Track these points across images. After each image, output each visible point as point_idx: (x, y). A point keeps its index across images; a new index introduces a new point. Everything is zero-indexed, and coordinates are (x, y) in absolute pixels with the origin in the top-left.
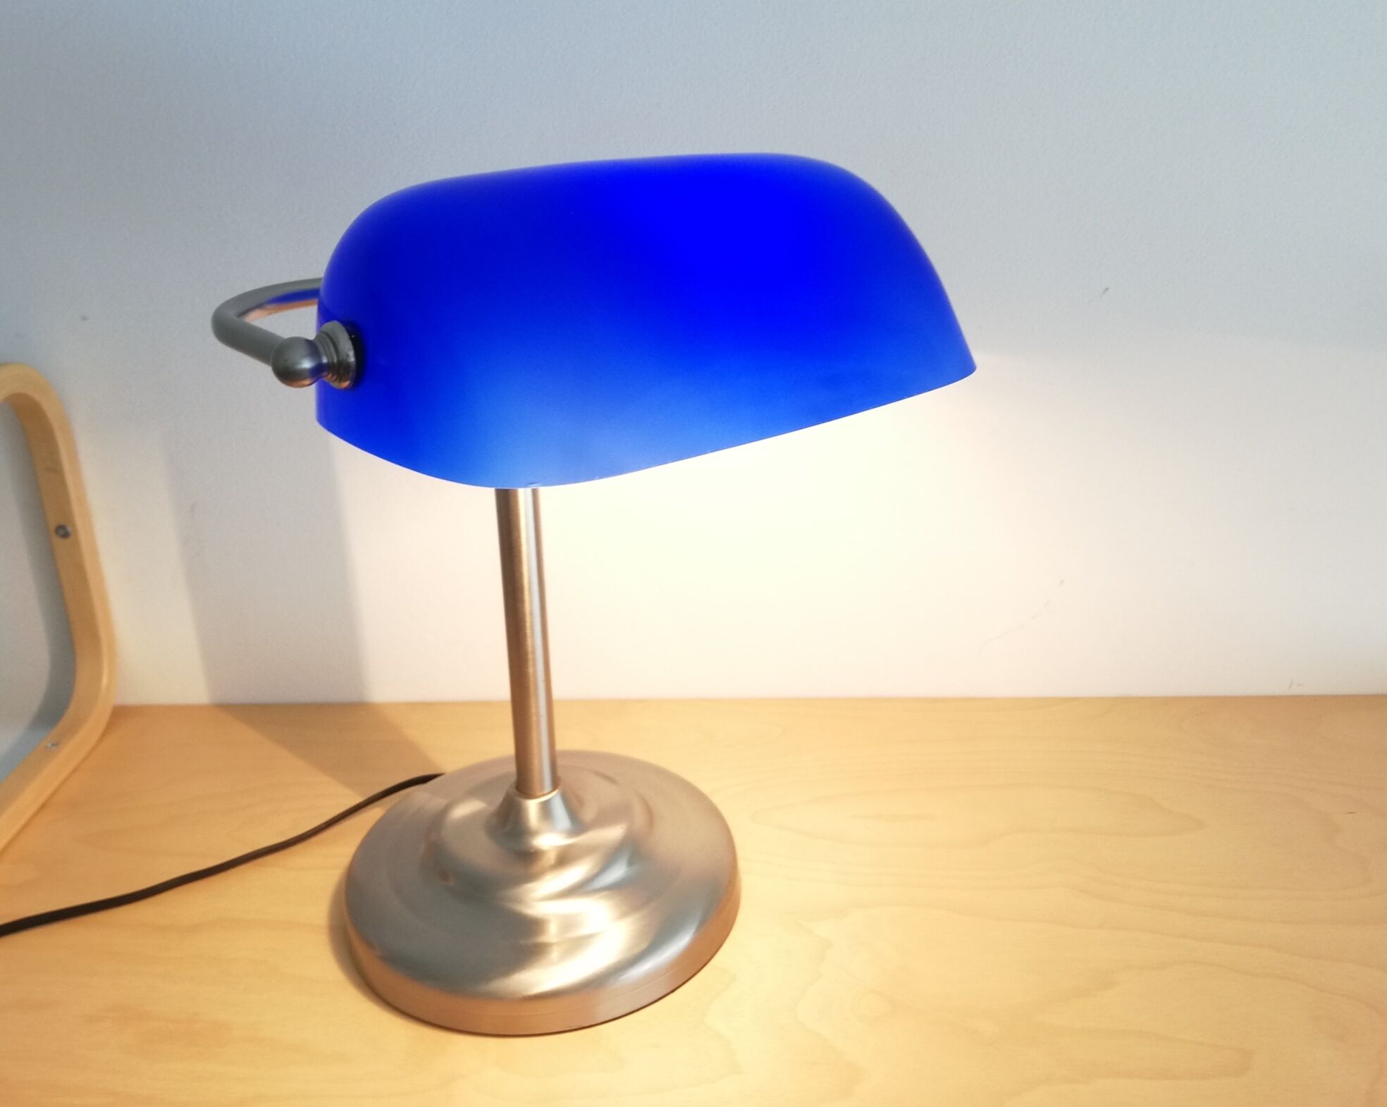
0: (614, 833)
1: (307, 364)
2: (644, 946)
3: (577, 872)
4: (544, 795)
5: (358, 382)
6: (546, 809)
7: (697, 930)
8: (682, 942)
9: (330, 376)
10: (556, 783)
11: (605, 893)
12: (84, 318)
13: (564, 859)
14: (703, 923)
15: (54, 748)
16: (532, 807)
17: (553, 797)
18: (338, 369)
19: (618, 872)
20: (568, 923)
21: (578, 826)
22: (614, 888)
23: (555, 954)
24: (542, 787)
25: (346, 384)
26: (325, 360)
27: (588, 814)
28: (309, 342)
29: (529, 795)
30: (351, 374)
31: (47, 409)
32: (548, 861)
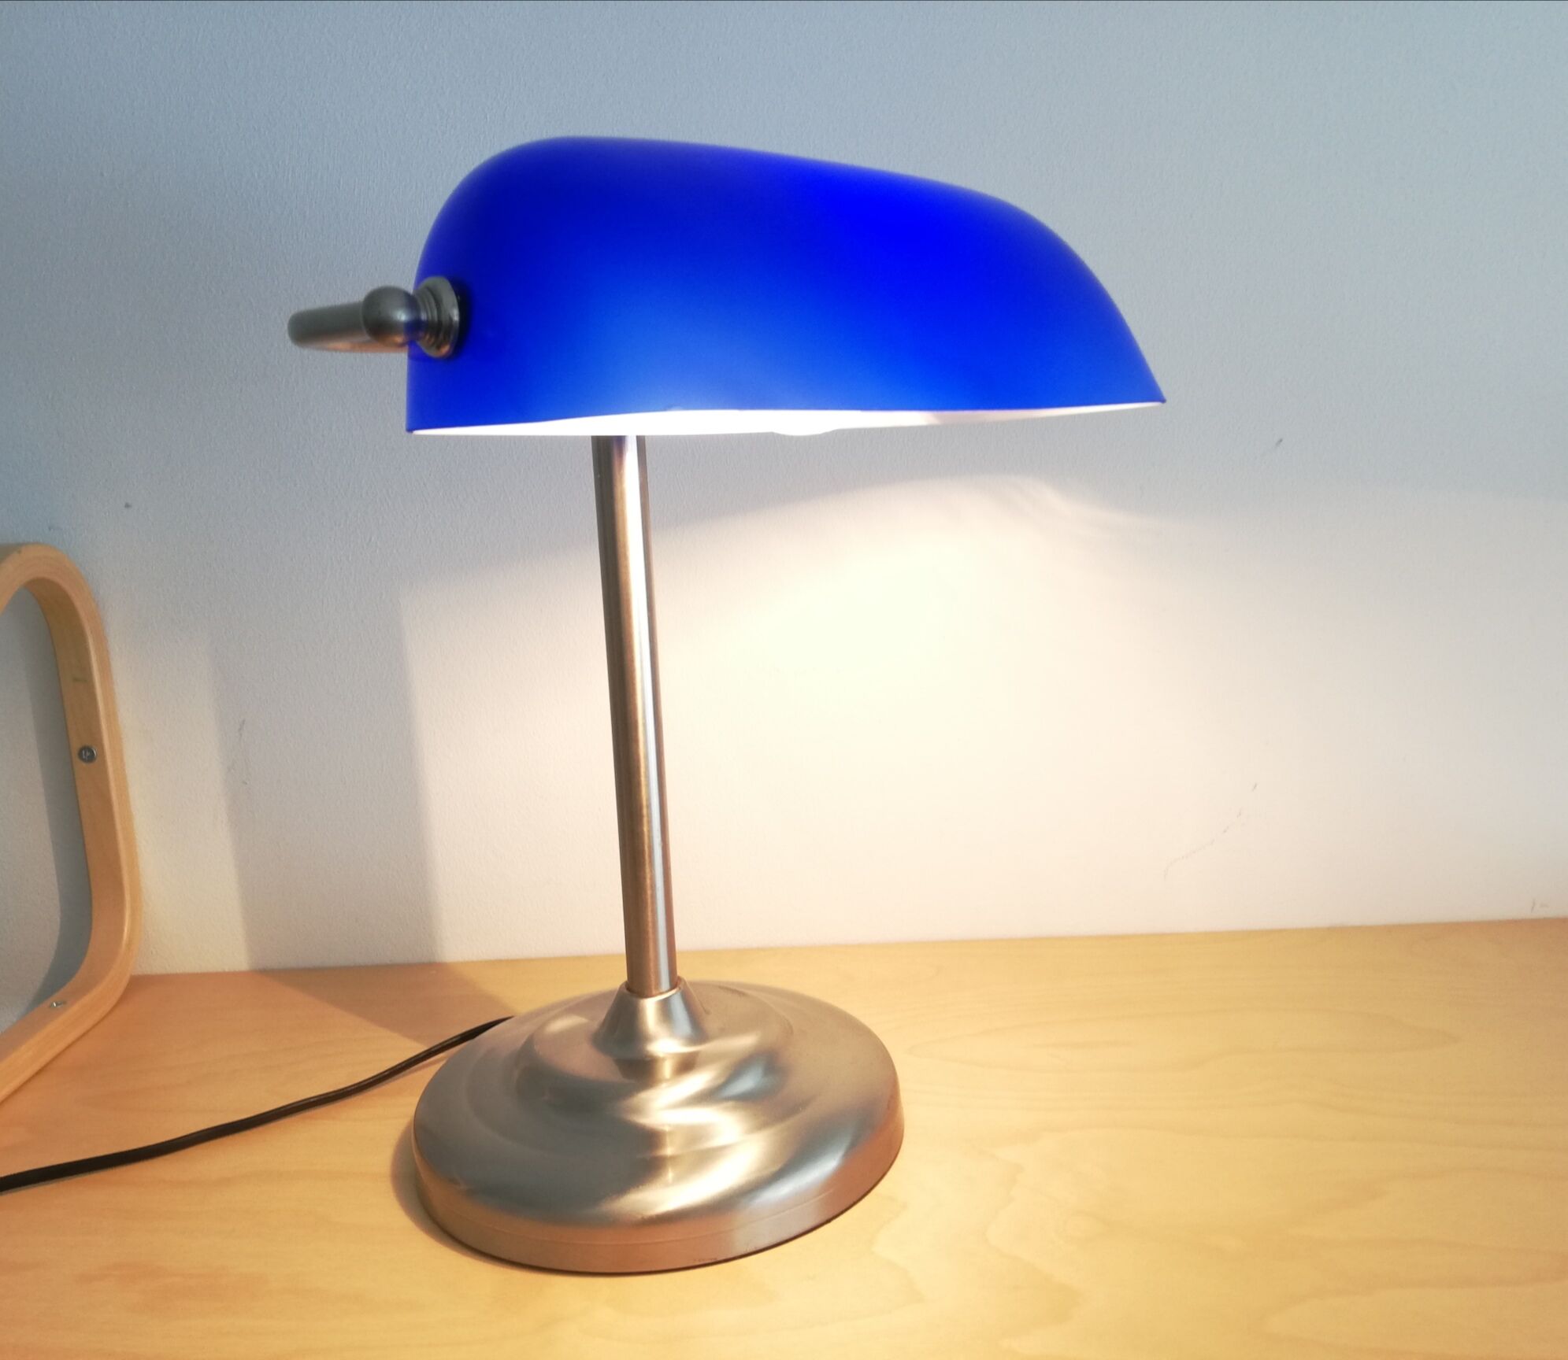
0: (745, 1042)
1: (402, 316)
2: (775, 1168)
3: (700, 1080)
4: (661, 993)
5: (459, 347)
6: (665, 1008)
7: (846, 1155)
8: (827, 1166)
9: (428, 337)
10: (675, 982)
11: (730, 1104)
12: (127, 506)
13: (686, 1065)
14: (853, 1146)
15: (59, 1007)
16: (650, 1007)
17: (670, 996)
18: (437, 329)
19: (747, 1083)
20: (695, 1135)
21: (699, 1033)
22: (745, 1100)
23: (670, 1174)
24: (658, 984)
25: (445, 349)
26: (424, 317)
27: (711, 1024)
28: (407, 294)
29: (644, 994)
30: (452, 337)
31: (78, 604)
32: (667, 1069)
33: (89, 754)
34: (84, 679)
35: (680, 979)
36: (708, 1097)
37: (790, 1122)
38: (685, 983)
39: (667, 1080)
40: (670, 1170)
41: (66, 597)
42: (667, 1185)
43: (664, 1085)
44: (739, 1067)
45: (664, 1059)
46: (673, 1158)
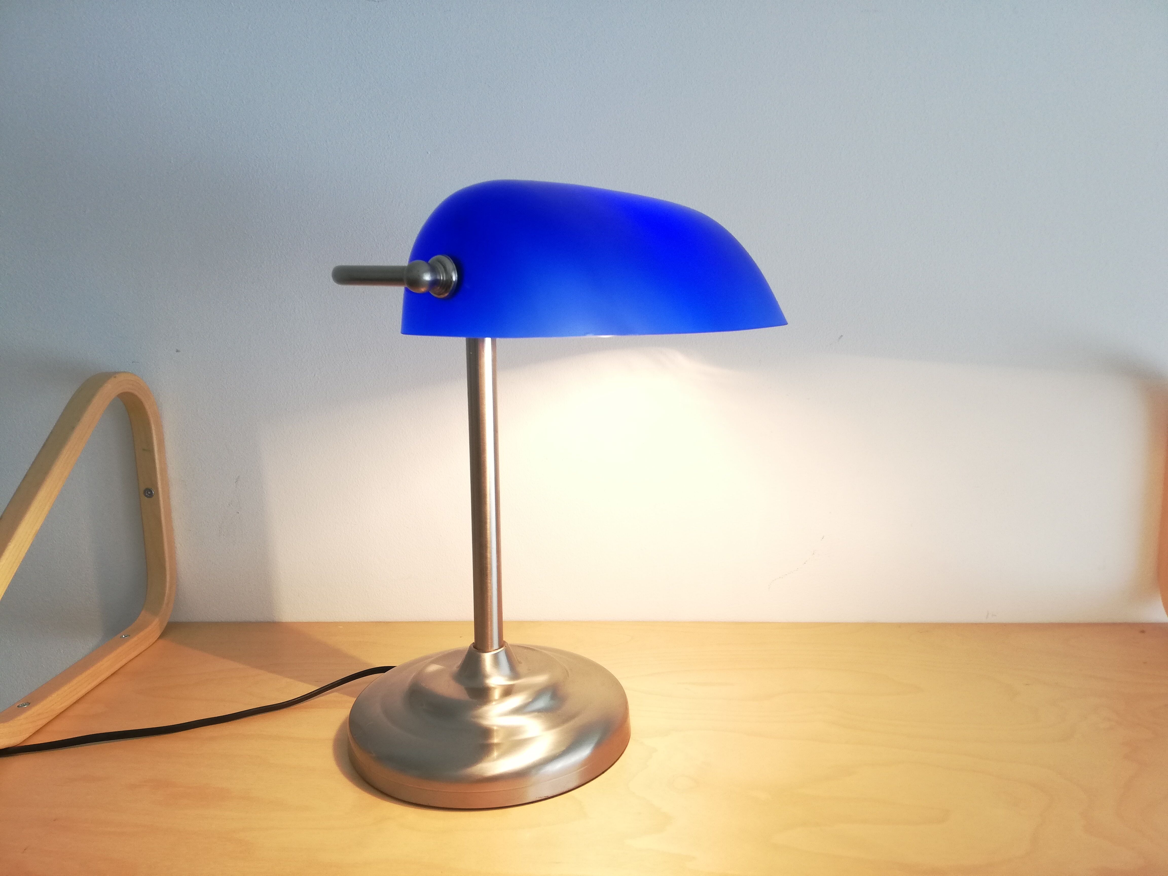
0: (541, 679)
2: (564, 748)
3: (517, 700)
4: (494, 650)
6: (496, 657)
8: (584, 753)
10: (501, 644)
11: (536, 714)
12: (177, 351)
13: (508, 692)
15: (126, 637)
16: (487, 658)
17: (498, 652)
19: (541, 703)
20: (512, 732)
21: (515, 674)
22: (539, 711)
23: (495, 754)
24: (492, 646)
27: (522, 668)
29: (484, 650)
31: (147, 407)
32: (496, 694)
33: (150, 493)
34: (149, 450)
35: (504, 642)
36: (518, 711)
37: (566, 726)
38: (508, 644)
39: (496, 700)
40: (495, 752)
41: (141, 403)
42: (494, 760)
43: (494, 703)
44: (538, 694)
45: (494, 688)
46: (498, 745)
